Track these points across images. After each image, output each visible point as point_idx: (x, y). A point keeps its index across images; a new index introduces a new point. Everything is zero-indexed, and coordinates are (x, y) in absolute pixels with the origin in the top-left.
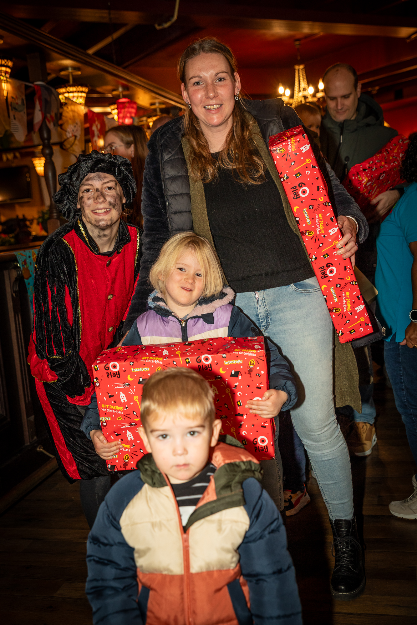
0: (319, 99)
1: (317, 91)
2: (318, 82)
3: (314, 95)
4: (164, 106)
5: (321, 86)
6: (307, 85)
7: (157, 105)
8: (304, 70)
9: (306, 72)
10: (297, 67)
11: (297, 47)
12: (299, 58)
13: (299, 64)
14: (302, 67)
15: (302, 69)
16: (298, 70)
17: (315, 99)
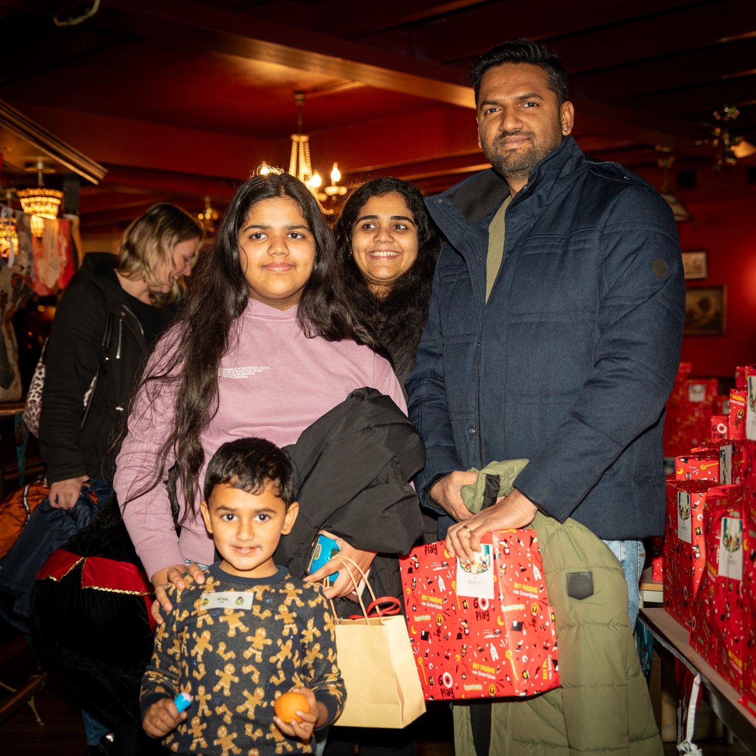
0: (329, 198)
1: (328, 182)
2: (331, 168)
3: (322, 191)
4: (53, 171)
5: (336, 174)
6: (311, 171)
7: (40, 166)
8: (307, 144)
9: (310, 149)
10: (295, 138)
11: (299, 103)
12: (300, 123)
13: (300, 133)
14: (304, 138)
15: (304, 143)
16: (298, 143)
17: (323, 197)
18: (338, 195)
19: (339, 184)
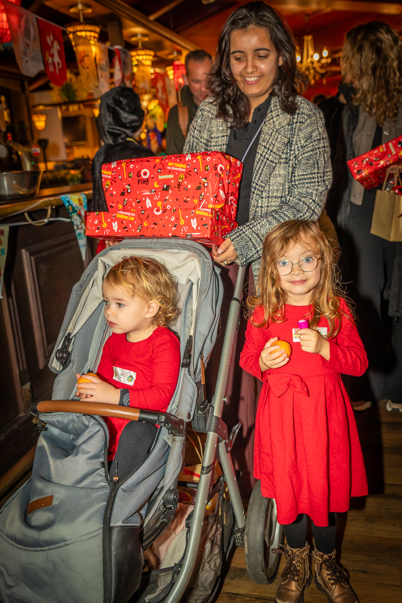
0: (322, 65)
2: (322, 50)
3: (319, 61)
5: (325, 53)
6: (314, 53)
8: (312, 40)
10: (306, 38)
11: (307, 21)
12: (308, 29)
13: (308, 35)
14: (310, 37)
18: (326, 63)
19: (327, 58)
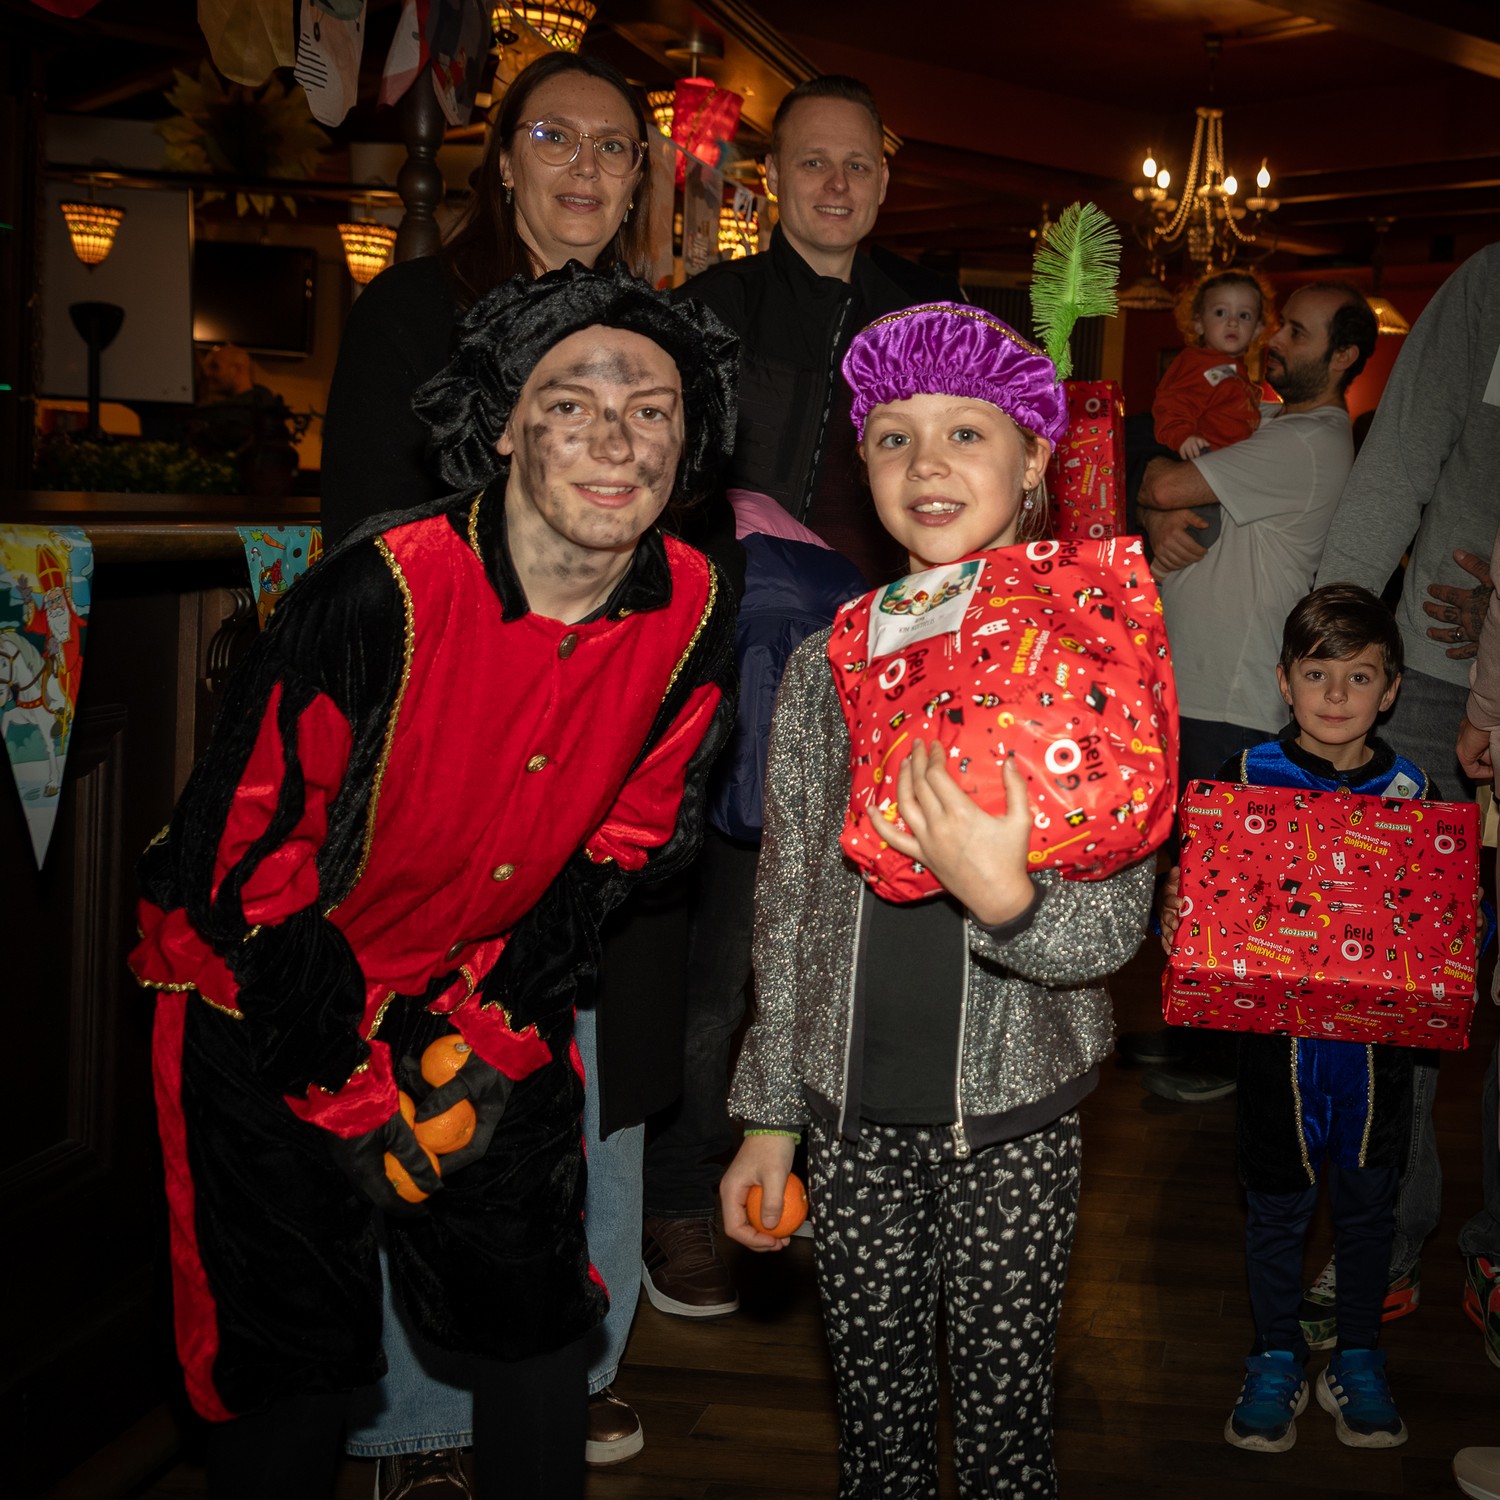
2: (1257, 168)
5: (1264, 179)
6: (1223, 170)
8: (1222, 124)
10: (1202, 112)
11: (1212, 55)
12: (1211, 89)
13: (1211, 105)
14: (1215, 114)
15: (1216, 120)
16: (1206, 122)
17: (1240, 214)
18: (1263, 211)
